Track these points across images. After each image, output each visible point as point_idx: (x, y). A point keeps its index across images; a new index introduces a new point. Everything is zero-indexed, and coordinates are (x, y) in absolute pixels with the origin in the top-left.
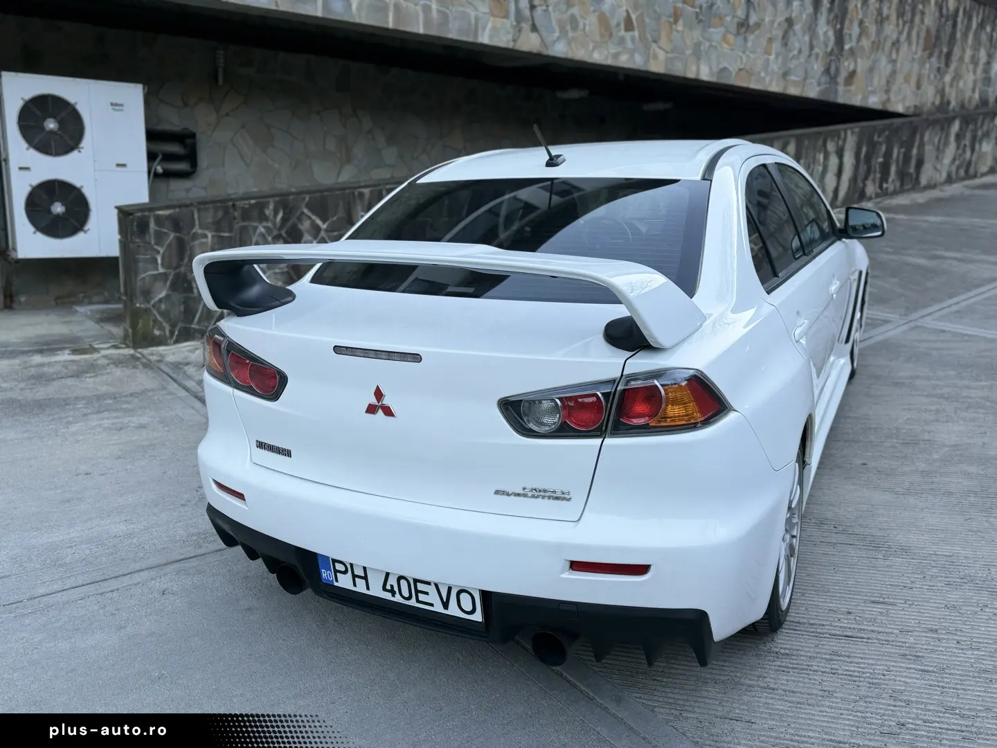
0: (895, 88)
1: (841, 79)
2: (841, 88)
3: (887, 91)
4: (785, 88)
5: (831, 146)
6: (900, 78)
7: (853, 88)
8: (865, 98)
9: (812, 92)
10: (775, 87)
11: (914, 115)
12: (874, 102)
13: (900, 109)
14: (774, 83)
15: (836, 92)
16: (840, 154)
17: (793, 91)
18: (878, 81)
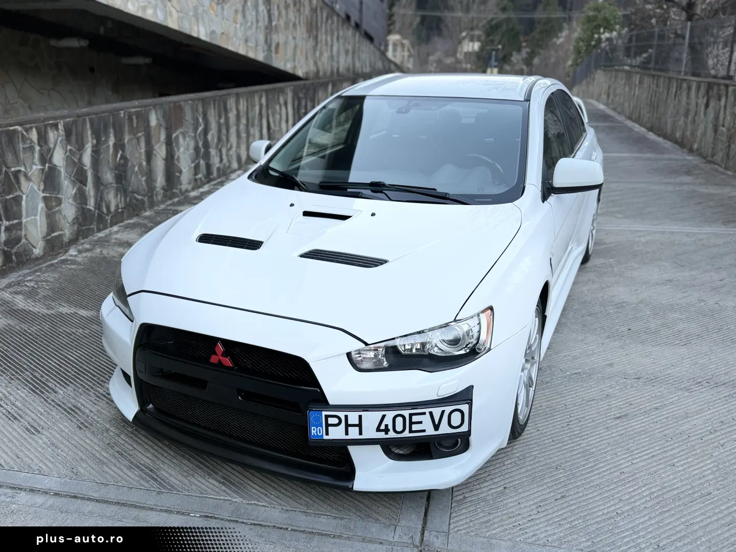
0: (297, 59)
1: (273, 48)
2: (273, 55)
3: (294, 60)
4: (247, 51)
5: (282, 100)
6: (298, 53)
7: (279, 55)
8: (285, 65)
9: (260, 57)
10: (242, 51)
11: (306, 79)
12: (288, 67)
13: (300, 73)
14: (241, 47)
15: (271, 58)
16: (286, 104)
17: (251, 55)
18: (290, 52)
